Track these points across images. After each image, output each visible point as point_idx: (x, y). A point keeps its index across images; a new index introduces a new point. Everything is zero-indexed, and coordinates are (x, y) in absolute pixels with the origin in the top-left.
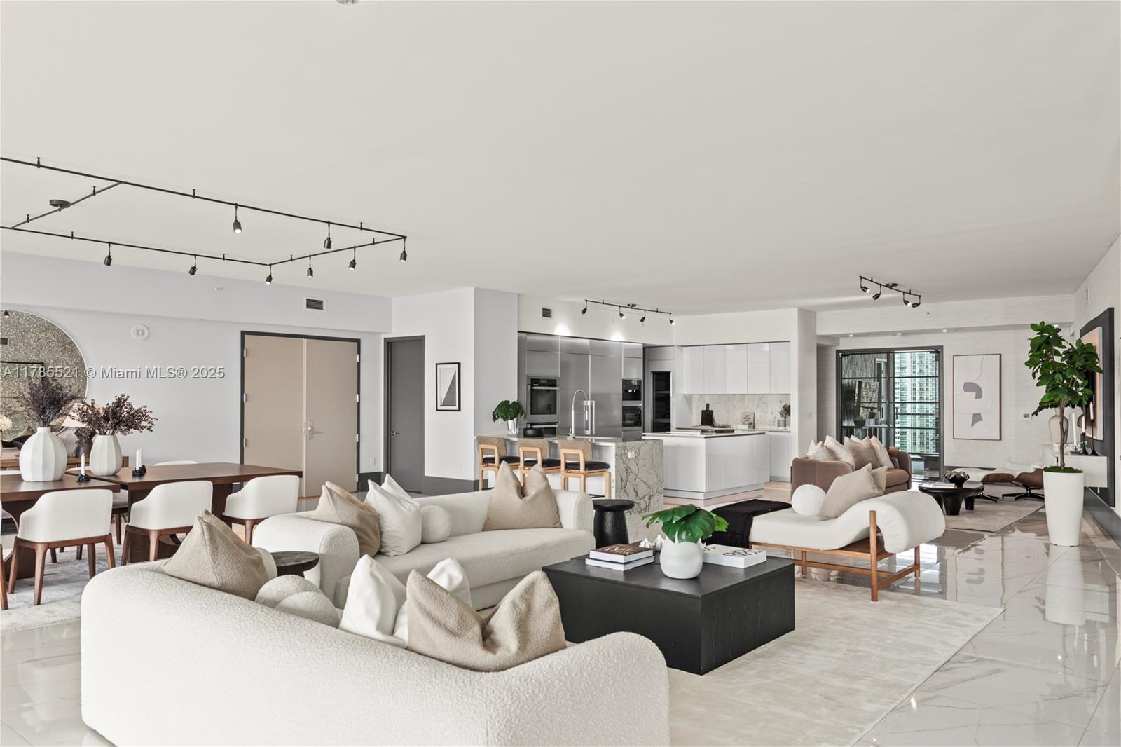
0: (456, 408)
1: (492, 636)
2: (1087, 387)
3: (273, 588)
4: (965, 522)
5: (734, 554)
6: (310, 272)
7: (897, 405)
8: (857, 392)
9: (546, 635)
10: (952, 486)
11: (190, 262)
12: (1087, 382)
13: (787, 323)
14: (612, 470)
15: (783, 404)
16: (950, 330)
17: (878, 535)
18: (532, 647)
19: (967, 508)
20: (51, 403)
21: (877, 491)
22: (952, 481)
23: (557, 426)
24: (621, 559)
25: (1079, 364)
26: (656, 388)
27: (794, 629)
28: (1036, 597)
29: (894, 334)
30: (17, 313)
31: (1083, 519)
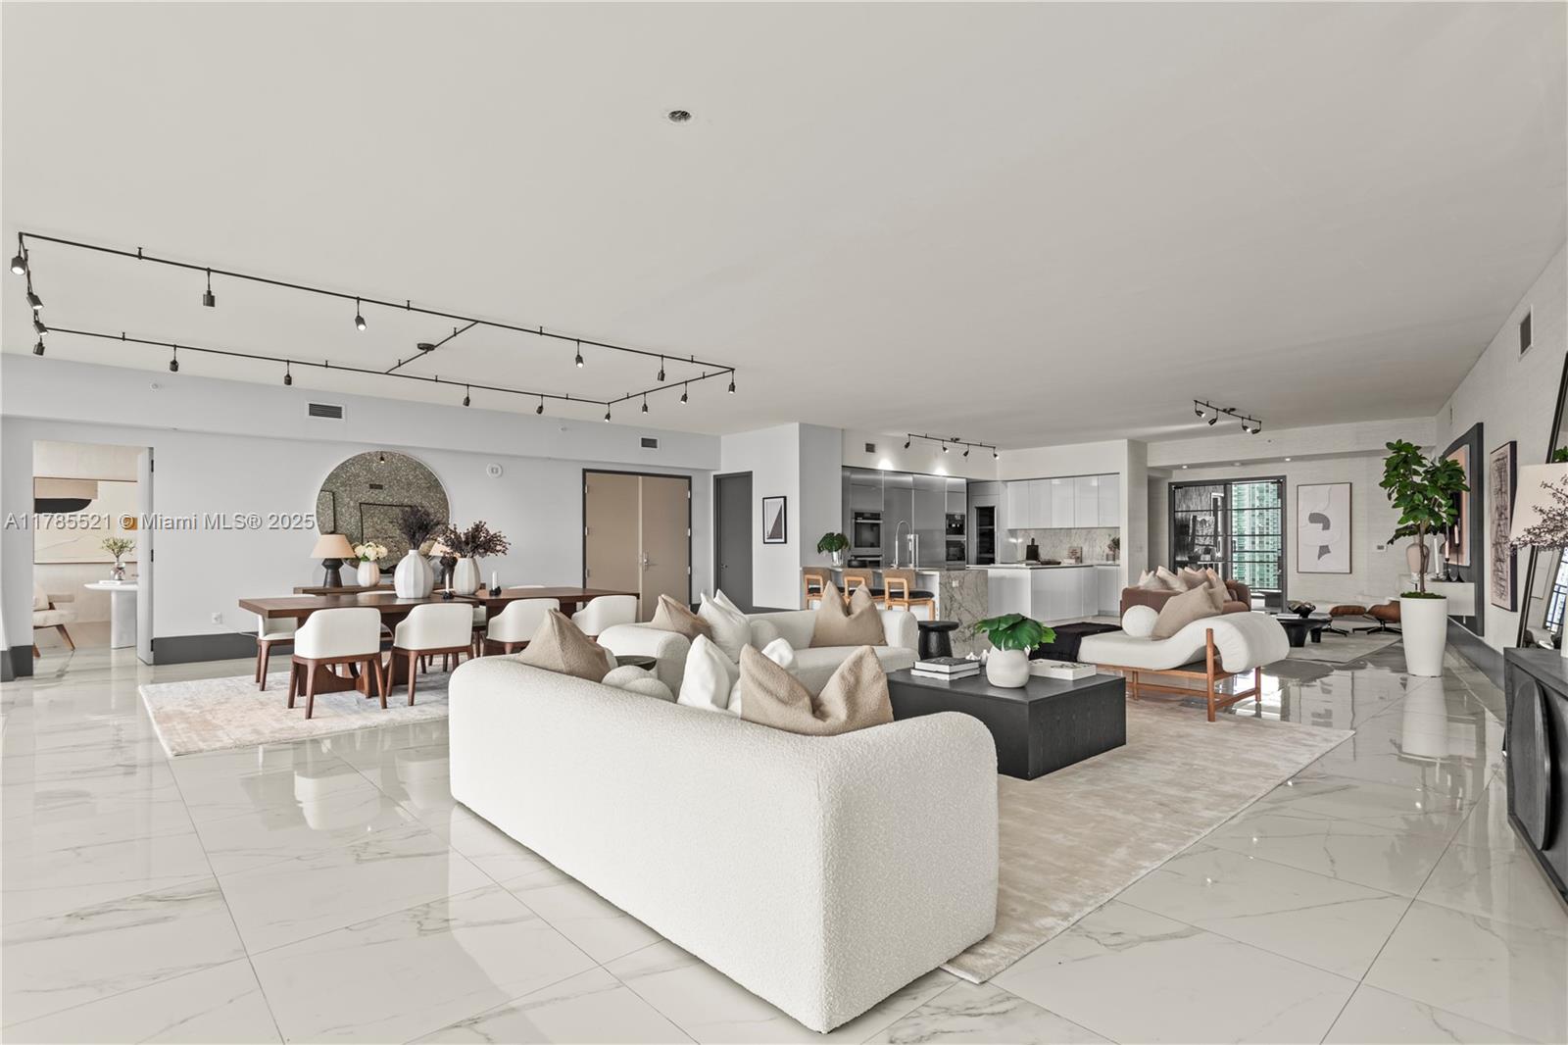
0: (783, 540)
1: (822, 708)
2: (1452, 507)
3: (615, 676)
4: (1310, 653)
5: (1062, 666)
6: (645, 408)
7: (1234, 539)
8: (1191, 526)
9: (874, 707)
10: (1296, 617)
11: (537, 402)
12: (1451, 502)
13: (1115, 455)
14: (936, 599)
15: (1111, 538)
16: (1294, 459)
17: (1216, 657)
18: (861, 716)
19: (1313, 641)
20: (420, 528)
21: (1214, 611)
22: (1295, 612)
23: (880, 559)
24: (946, 669)
25: (1442, 482)
26: (980, 524)
27: (1124, 743)
28: (1391, 741)
29: (1231, 464)
30: (391, 454)
31: (1447, 654)
